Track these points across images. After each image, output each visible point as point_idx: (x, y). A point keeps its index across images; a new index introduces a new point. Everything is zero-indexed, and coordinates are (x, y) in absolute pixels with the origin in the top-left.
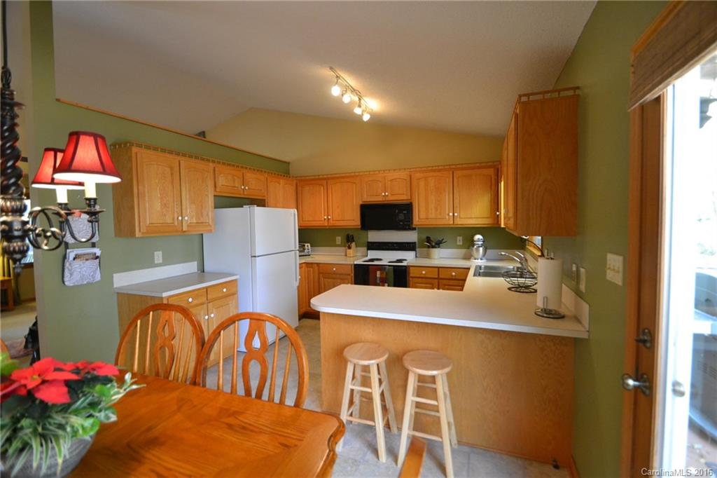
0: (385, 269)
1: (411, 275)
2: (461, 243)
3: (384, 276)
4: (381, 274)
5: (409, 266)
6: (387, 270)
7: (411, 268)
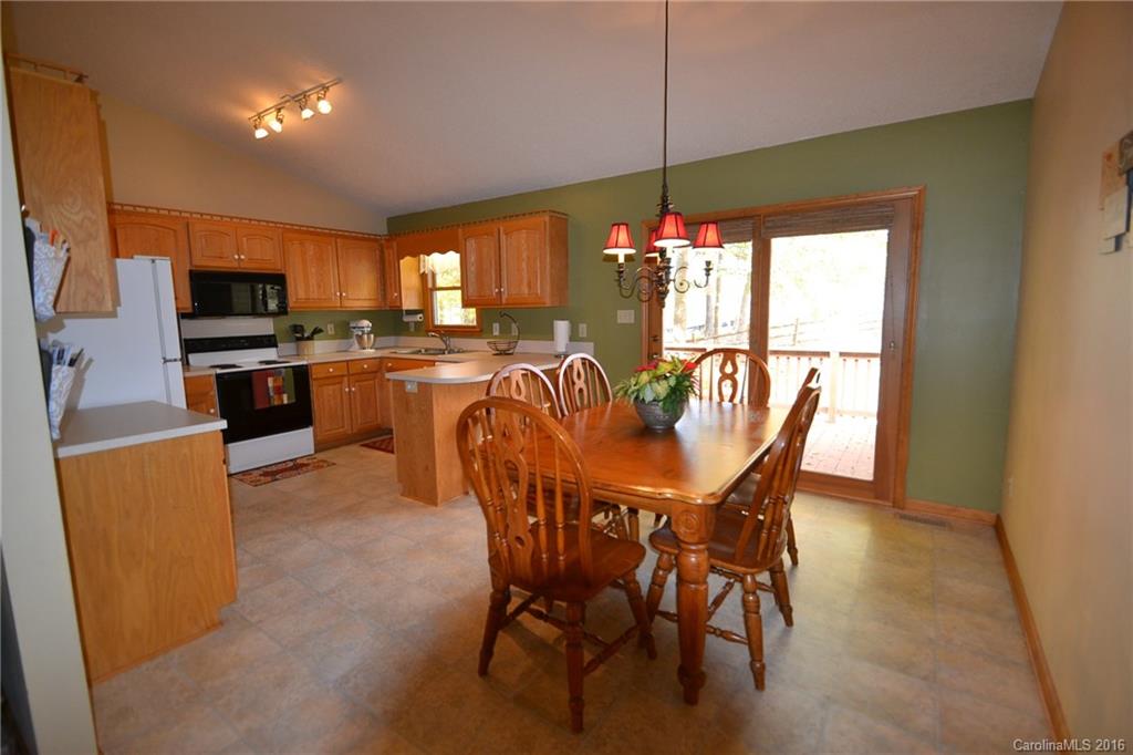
0: (280, 373)
1: (314, 376)
2: (333, 332)
3: (280, 383)
4: (275, 381)
5: (310, 365)
6: (283, 374)
7: (314, 367)
